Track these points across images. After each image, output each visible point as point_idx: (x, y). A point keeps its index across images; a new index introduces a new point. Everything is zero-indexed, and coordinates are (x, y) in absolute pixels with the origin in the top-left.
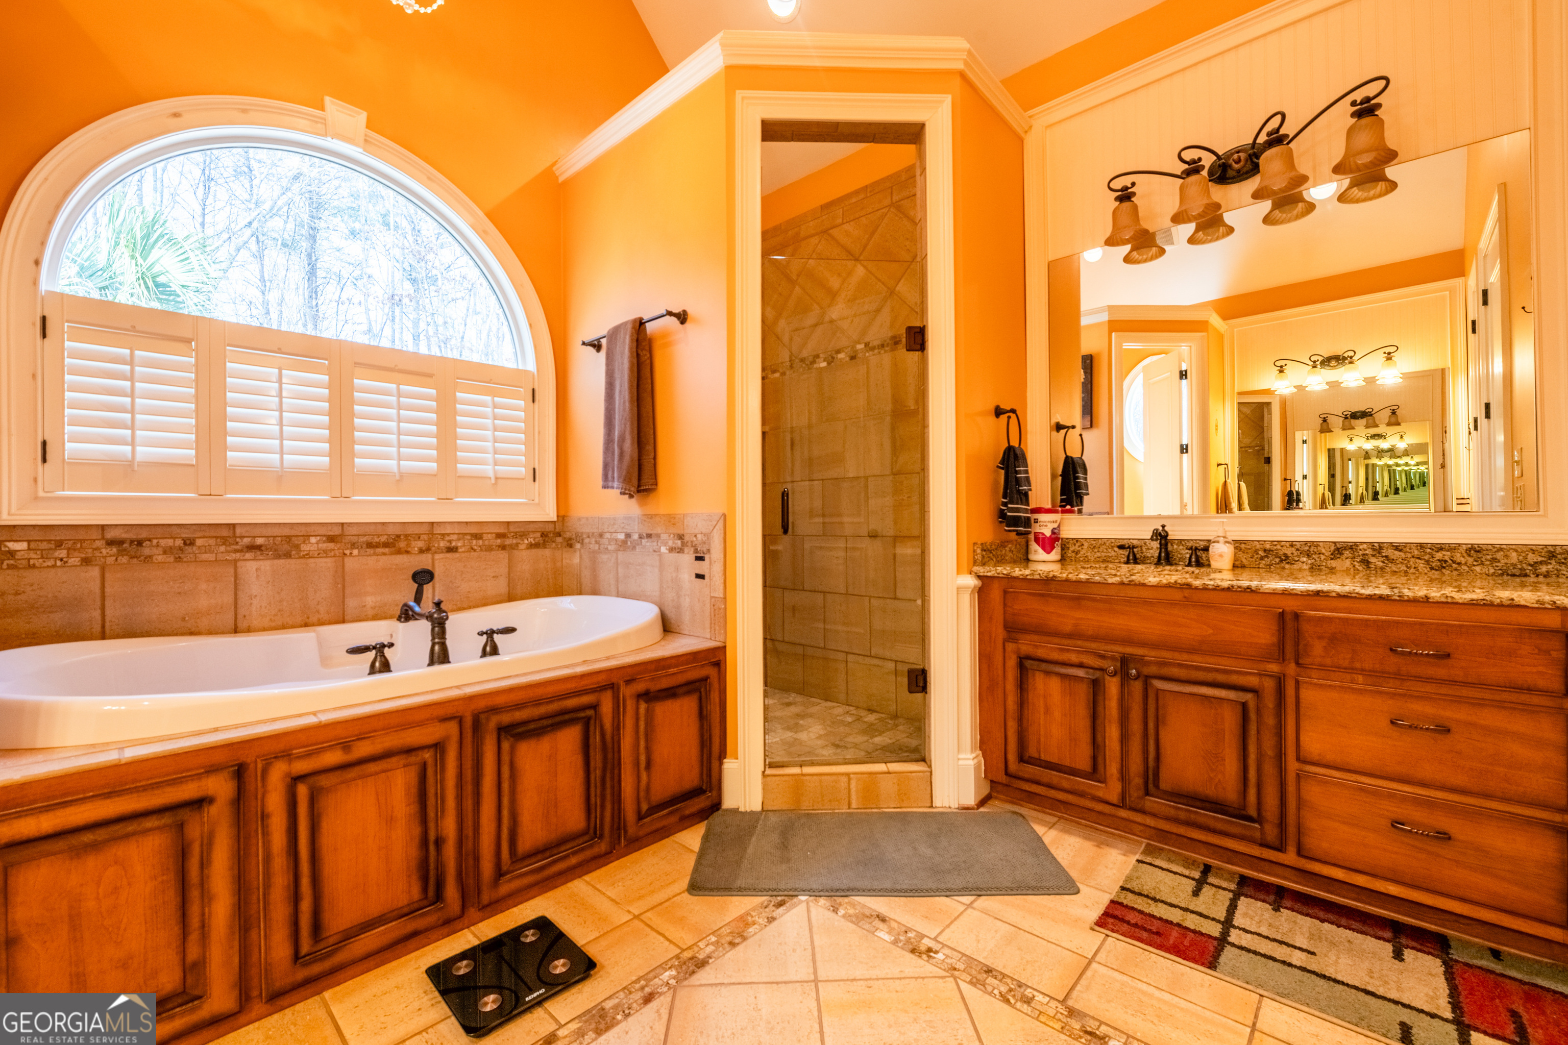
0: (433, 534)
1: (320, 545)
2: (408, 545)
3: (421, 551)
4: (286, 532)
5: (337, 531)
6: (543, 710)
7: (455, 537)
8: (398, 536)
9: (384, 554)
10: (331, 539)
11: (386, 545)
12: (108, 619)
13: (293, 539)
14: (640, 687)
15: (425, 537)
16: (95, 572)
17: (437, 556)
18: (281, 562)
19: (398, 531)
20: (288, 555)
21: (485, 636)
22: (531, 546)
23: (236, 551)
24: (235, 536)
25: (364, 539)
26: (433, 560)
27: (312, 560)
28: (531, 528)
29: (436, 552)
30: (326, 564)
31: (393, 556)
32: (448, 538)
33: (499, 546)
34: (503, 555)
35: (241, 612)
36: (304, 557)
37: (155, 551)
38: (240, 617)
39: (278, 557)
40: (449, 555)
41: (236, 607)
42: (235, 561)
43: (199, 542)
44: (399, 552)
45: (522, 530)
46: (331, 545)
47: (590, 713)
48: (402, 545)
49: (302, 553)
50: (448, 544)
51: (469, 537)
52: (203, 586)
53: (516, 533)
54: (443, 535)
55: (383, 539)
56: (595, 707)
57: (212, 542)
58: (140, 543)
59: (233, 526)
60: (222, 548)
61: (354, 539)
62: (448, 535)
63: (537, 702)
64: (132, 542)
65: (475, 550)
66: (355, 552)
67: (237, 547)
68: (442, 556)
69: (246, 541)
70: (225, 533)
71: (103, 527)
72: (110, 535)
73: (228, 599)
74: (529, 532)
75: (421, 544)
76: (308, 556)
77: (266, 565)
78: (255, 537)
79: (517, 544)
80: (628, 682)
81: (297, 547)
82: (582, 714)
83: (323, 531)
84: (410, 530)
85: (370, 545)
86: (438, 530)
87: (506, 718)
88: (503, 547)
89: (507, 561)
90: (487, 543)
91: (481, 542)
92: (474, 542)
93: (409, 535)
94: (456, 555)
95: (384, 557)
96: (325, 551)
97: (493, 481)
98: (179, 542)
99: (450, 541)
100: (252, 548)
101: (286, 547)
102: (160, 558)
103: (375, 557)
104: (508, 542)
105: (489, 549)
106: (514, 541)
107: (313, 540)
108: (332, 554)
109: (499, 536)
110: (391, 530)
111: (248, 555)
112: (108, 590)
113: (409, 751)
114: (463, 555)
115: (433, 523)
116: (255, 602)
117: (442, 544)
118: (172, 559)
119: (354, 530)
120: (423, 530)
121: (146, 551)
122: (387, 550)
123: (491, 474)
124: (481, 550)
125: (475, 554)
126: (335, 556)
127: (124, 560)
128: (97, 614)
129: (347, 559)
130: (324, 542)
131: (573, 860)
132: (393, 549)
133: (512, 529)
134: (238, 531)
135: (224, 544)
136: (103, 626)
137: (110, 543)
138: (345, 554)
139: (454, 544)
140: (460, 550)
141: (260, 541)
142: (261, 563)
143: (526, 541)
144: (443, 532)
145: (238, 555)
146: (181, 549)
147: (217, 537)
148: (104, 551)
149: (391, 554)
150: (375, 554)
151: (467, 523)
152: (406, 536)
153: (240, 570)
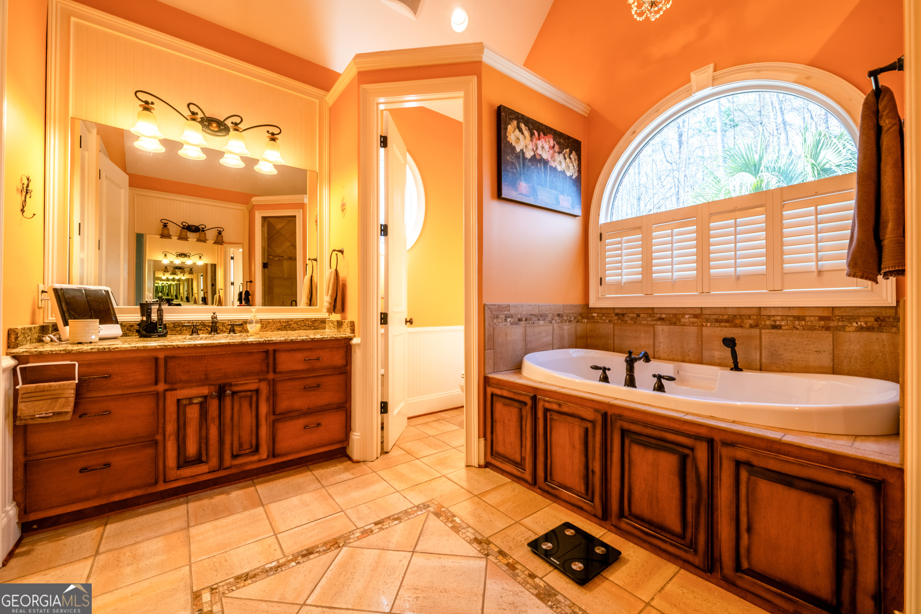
0: (760, 315)
1: (690, 319)
2: (742, 322)
3: (751, 326)
4: (674, 312)
5: (698, 312)
6: (648, 431)
7: (779, 318)
8: (735, 316)
9: (726, 327)
10: (695, 316)
11: (727, 321)
12: (615, 344)
13: (678, 316)
14: (741, 454)
15: (755, 317)
16: (612, 326)
17: (763, 331)
18: (672, 327)
19: (735, 312)
20: (675, 324)
21: (656, 379)
22: (861, 329)
23: (654, 320)
24: (654, 313)
25: (714, 317)
26: (760, 333)
27: (686, 327)
28: (862, 312)
29: (763, 328)
30: (693, 330)
31: (731, 329)
32: (772, 318)
33: (823, 327)
34: (828, 336)
35: (656, 349)
36: (682, 325)
37: (629, 319)
38: (656, 351)
39: (671, 324)
40: (774, 331)
41: (654, 346)
42: (654, 325)
43: (642, 315)
44: (736, 326)
45: (850, 314)
46: (695, 320)
47: (687, 451)
48: (738, 321)
49: (682, 323)
50: (773, 323)
51: (792, 319)
52: (643, 335)
53: (842, 317)
54: (769, 316)
55: (725, 317)
56: (692, 449)
57: (646, 315)
58: (623, 315)
59: (653, 309)
60: (649, 319)
61: (708, 317)
62: (773, 316)
63: (646, 425)
64: (622, 314)
65: (797, 329)
66: (709, 324)
67: (655, 318)
68: (767, 331)
69: (658, 315)
70: (650, 312)
71: (614, 308)
72: (617, 311)
73: (651, 342)
74: (859, 317)
75: (750, 322)
76: (684, 325)
77: (666, 328)
78: (661, 314)
79: (844, 327)
80: (725, 444)
81: (679, 320)
82: (681, 450)
83: (691, 312)
84: (743, 312)
85: (717, 321)
86: (764, 313)
87: (626, 426)
88: (828, 329)
89: (831, 340)
90: (809, 323)
91: (803, 323)
92: (797, 322)
93: (743, 315)
94: (781, 331)
95: (726, 329)
96: (693, 323)
97: (816, 274)
98: (635, 315)
99: (775, 321)
100: (661, 319)
101: (674, 320)
102: (629, 322)
103: (720, 328)
104: (832, 324)
105: (812, 328)
106: (840, 324)
107: (687, 316)
108: (696, 325)
109: (821, 318)
110: (730, 312)
111: (659, 323)
112: (615, 333)
113: (582, 419)
114: (786, 332)
115: (760, 308)
116: (662, 345)
117: (768, 323)
118: (633, 322)
119: (708, 312)
120: (755, 312)
121: (626, 319)
122: (727, 324)
123: (814, 269)
124: (804, 329)
125: (798, 332)
126: (697, 326)
127: (619, 321)
128: (612, 341)
129: (704, 329)
130: (692, 318)
131: (671, 549)
132: (732, 324)
133: (837, 313)
134: (655, 311)
135: (650, 317)
136: (614, 347)
137: (617, 315)
138: (703, 325)
139: (778, 323)
140: (783, 328)
141: (663, 316)
142: (664, 327)
143: (855, 324)
144: (768, 314)
145: (655, 322)
146: (636, 318)
147: (647, 314)
148: (614, 318)
149: (731, 327)
150: (720, 326)
151: (789, 308)
152: (741, 316)
153: (655, 329)
